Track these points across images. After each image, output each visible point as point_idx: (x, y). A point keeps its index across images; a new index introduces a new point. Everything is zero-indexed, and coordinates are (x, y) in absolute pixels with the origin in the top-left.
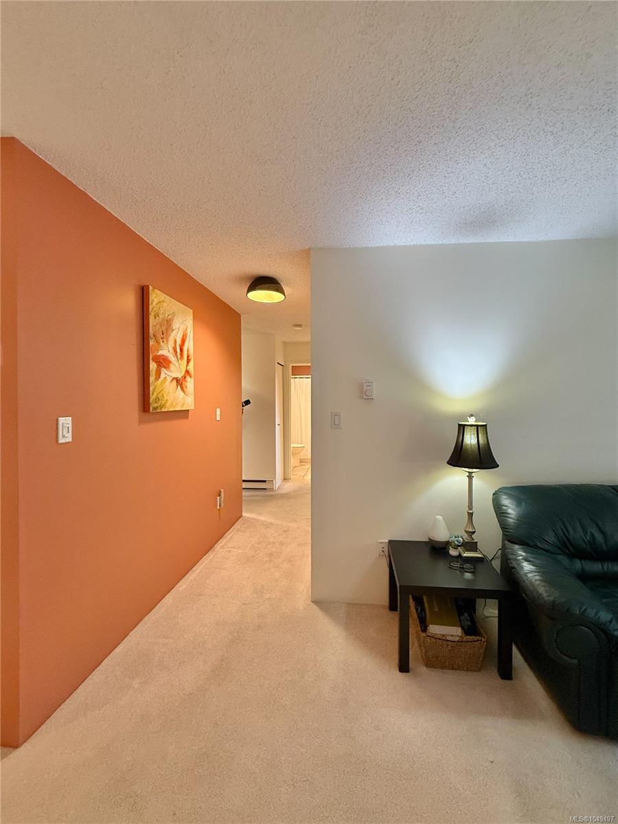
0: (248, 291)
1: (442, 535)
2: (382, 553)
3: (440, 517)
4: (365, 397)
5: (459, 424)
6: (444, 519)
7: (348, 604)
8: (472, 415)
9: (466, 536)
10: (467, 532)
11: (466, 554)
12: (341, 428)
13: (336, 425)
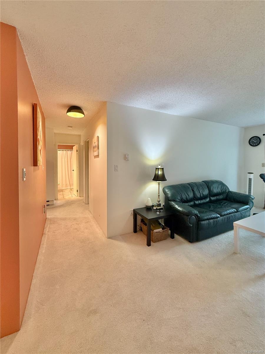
0: (67, 112)
1: (150, 204)
2: (131, 214)
3: (149, 198)
4: (127, 159)
5: (156, 168)
6: (150, 199)
7: (121, 235)
8: (160, 165)
9: (158, 203)
10: (158, 201)
11: (158, 208)
12: (118, 171)
13: (116, 170)
